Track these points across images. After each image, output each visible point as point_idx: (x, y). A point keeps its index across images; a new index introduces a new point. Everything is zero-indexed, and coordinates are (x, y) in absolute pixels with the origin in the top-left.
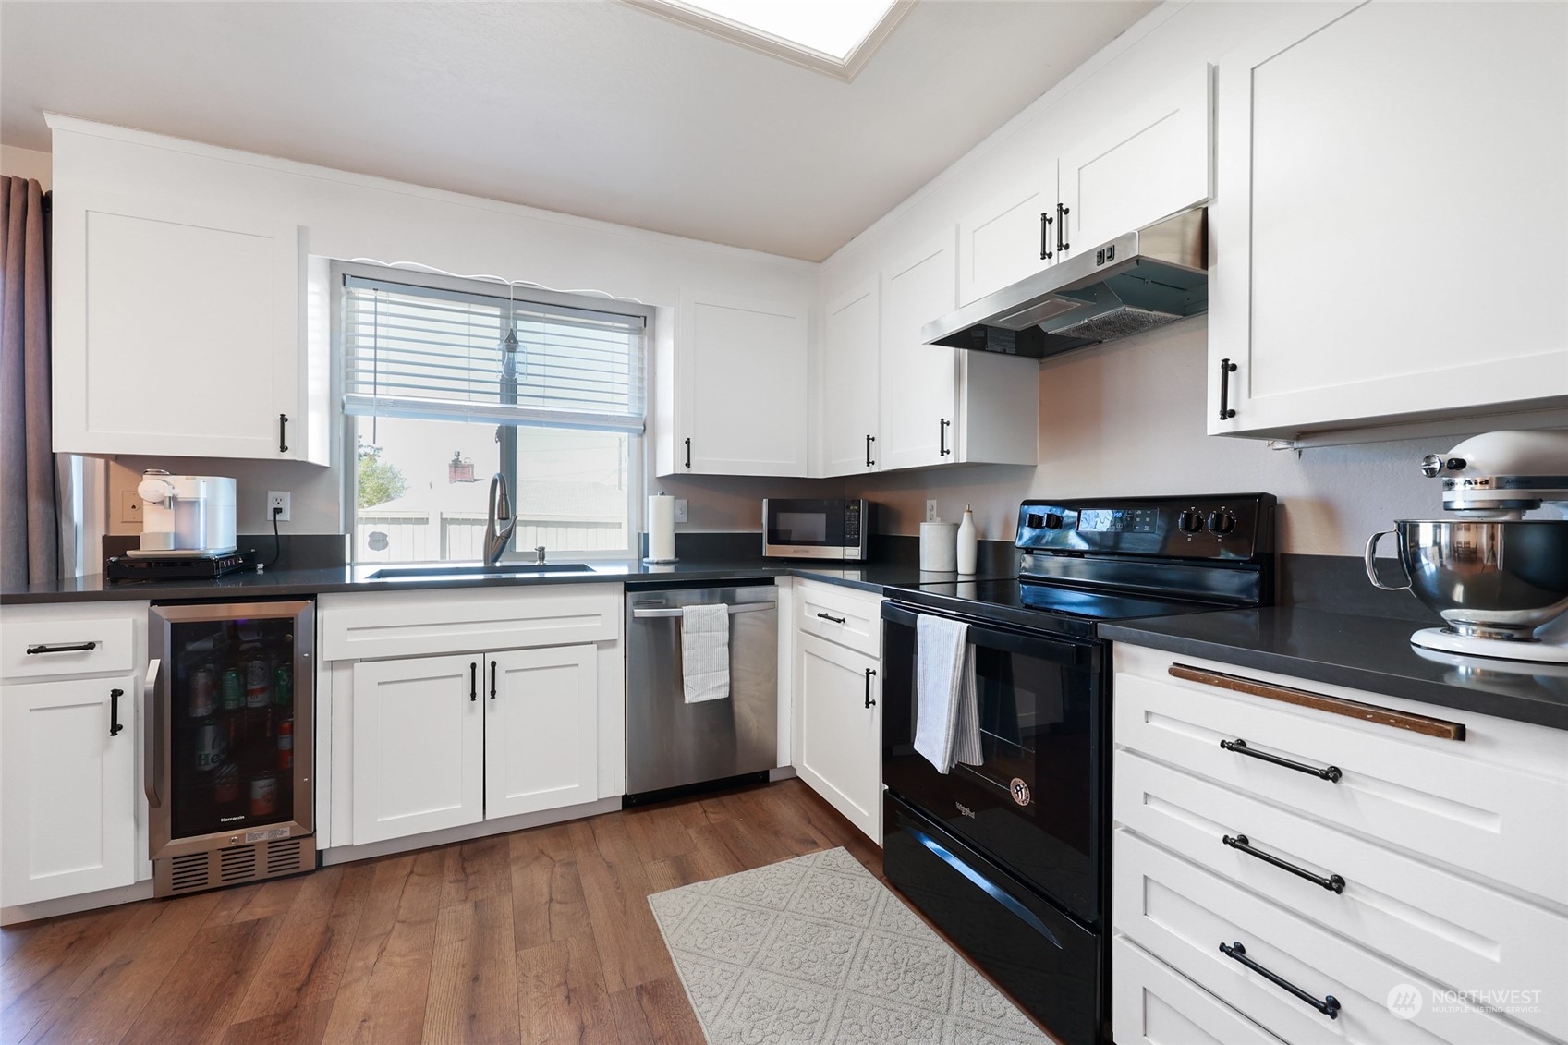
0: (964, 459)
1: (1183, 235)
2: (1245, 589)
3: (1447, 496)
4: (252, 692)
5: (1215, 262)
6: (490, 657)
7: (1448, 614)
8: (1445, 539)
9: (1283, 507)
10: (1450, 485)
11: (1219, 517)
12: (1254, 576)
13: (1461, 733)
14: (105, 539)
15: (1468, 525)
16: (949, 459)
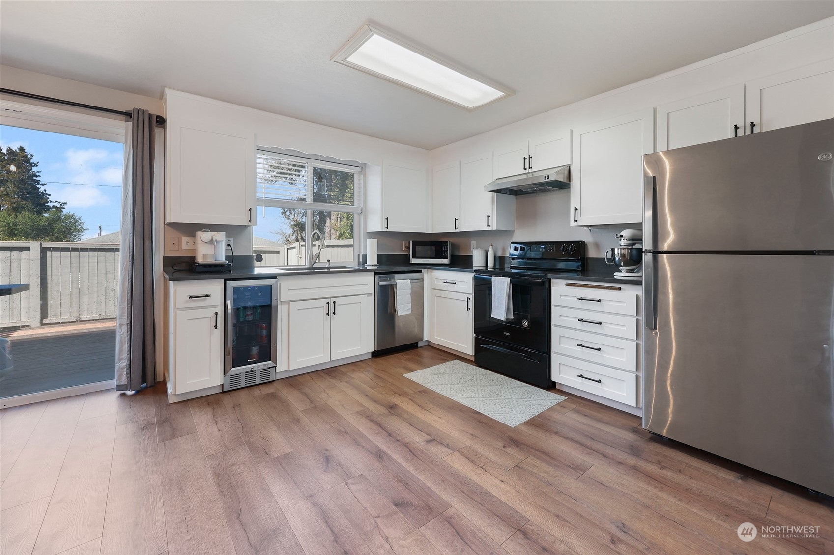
0: (495, 228)
1: (564, 173)
2: (578, 267)
3: (620, 243)
4: (248, 315)
5: (572, 181)
6: (333, 300)
7: (620, 268)
8: (619, 252)
9: (587, 244)
10: (621, 240)
11: (564, 247)
12: (580, 263)
13: (620, 289)
14: (164, 256)
15: (624, 249)
16: (490, 228)
